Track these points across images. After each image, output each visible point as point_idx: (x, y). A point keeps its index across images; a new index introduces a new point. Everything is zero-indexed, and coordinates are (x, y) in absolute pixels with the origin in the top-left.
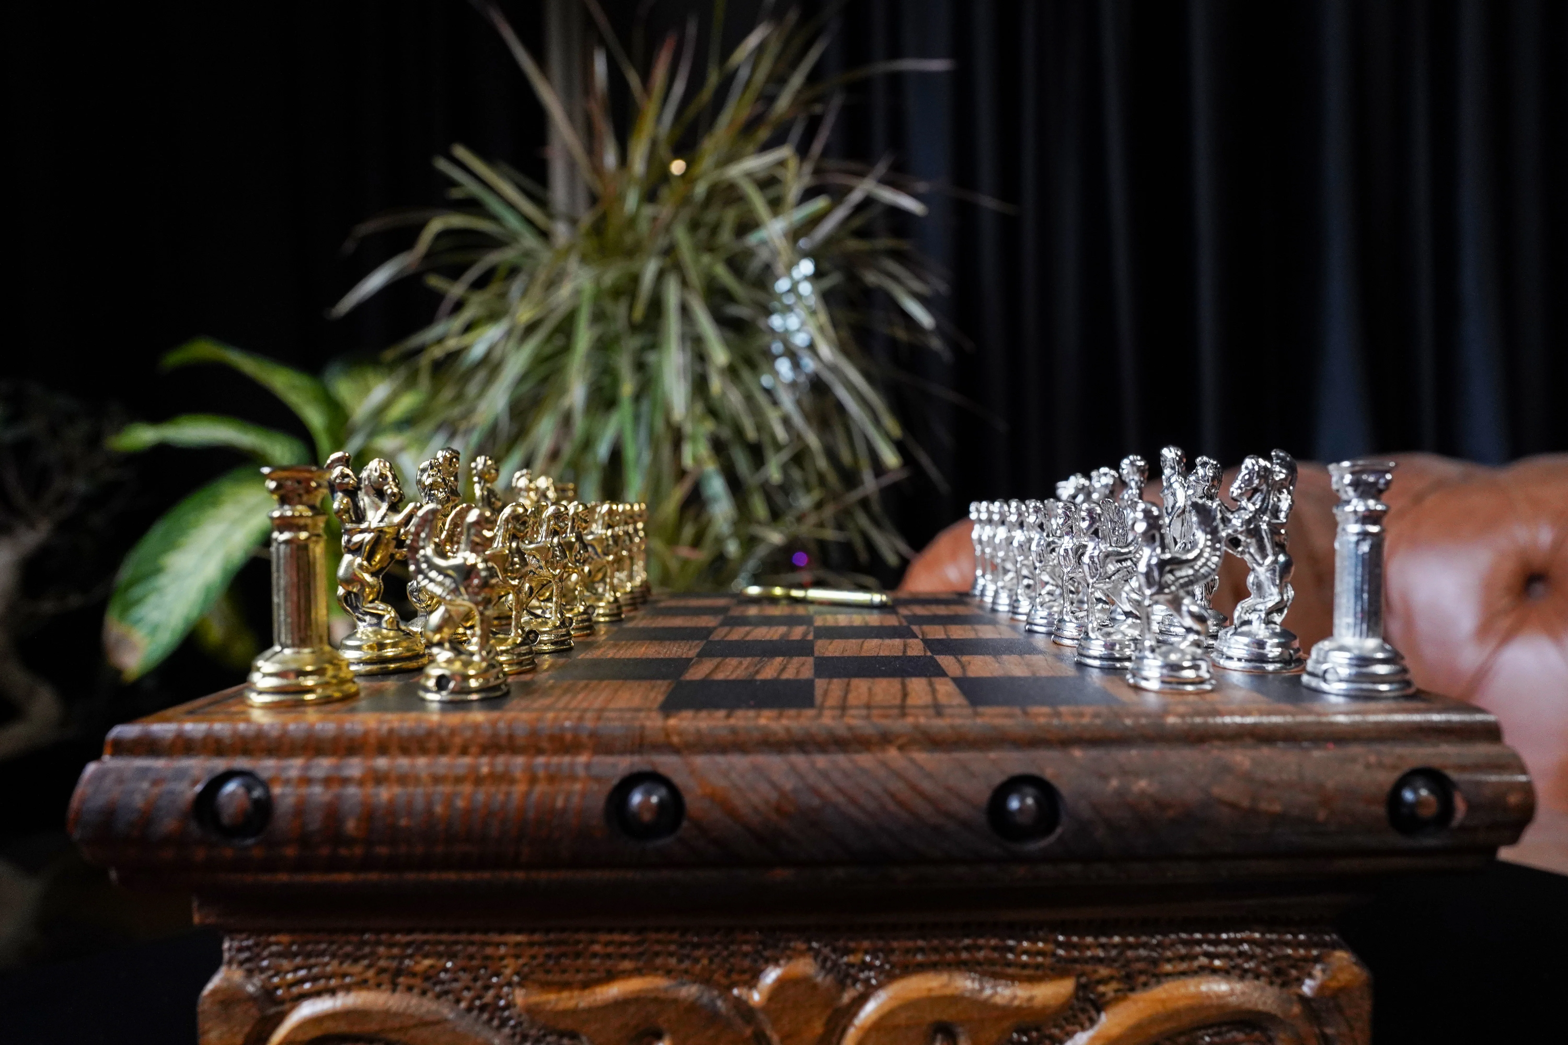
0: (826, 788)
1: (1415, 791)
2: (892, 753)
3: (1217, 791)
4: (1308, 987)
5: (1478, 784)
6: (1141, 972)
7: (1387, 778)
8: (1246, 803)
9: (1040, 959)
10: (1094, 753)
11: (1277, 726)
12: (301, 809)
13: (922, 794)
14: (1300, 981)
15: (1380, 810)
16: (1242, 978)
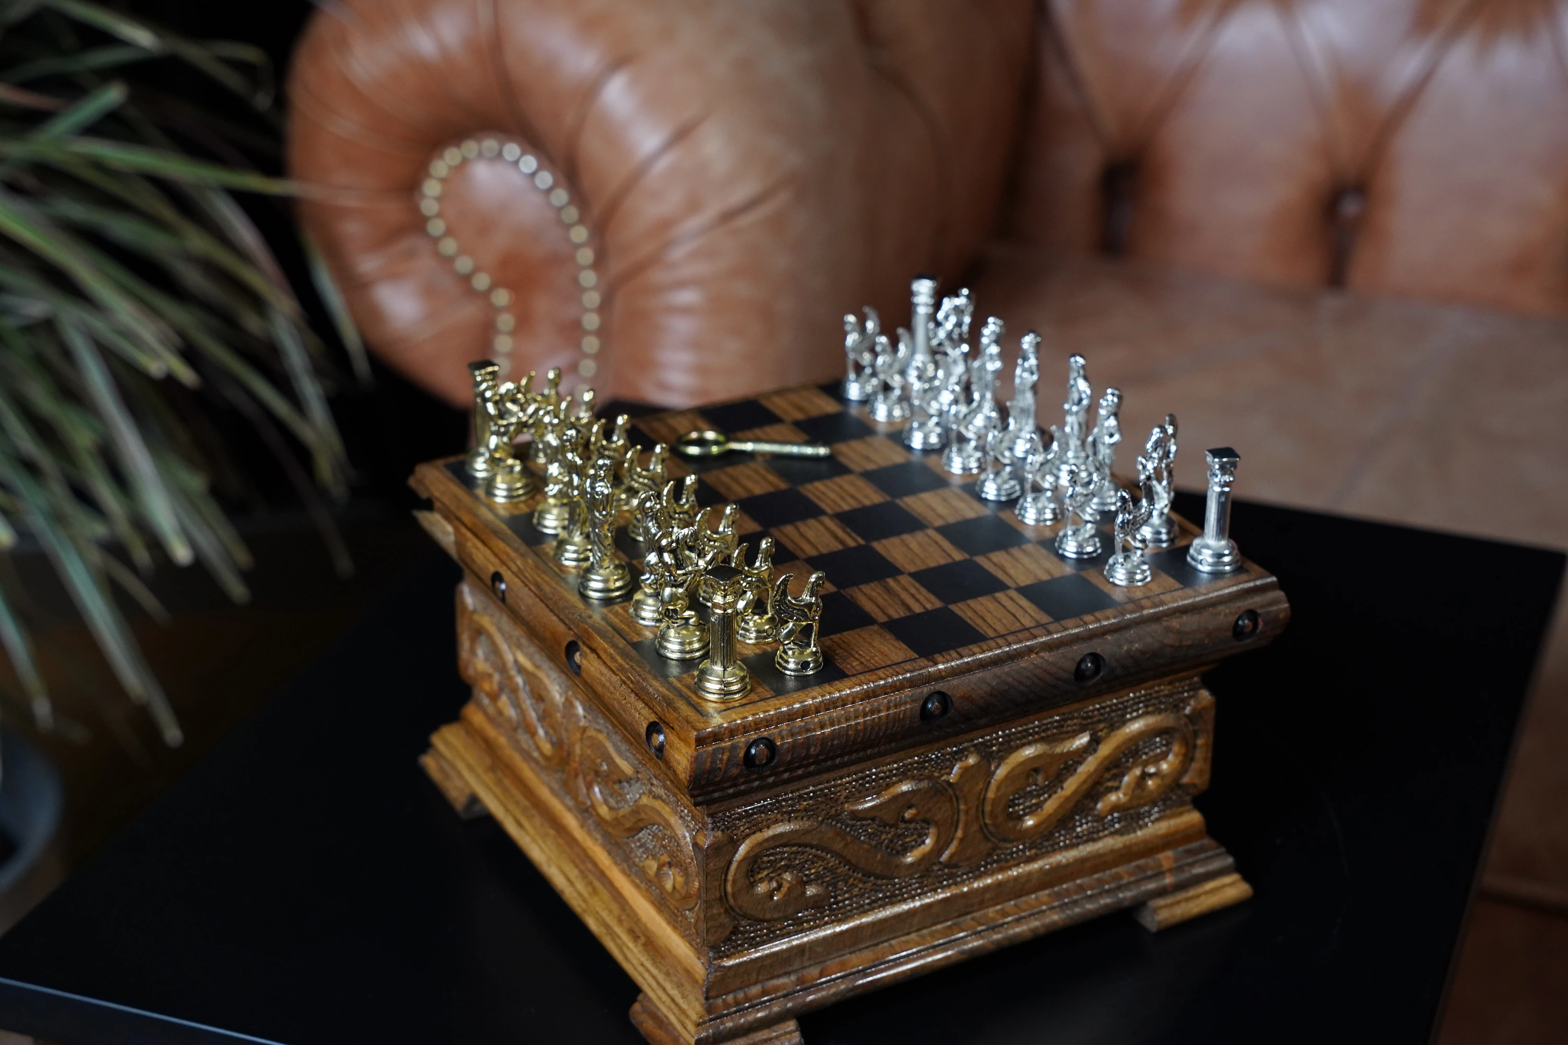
0: (1010, 680)
1: (1243, 621)
2: (1033, 656)
3: (1166, 642)
4: (1188, 710)
5: (1268, 613)
6: (1117, 721)
7: (1232, 619)
8: (1177, 644)
9: (1074, 727)
10: (1116, 636)
11: (1189, 604)
12: (793, 747)
13: (1049, 673)
14: (1184, 708)
15: (1230, 634)
16: (1160, 713)
